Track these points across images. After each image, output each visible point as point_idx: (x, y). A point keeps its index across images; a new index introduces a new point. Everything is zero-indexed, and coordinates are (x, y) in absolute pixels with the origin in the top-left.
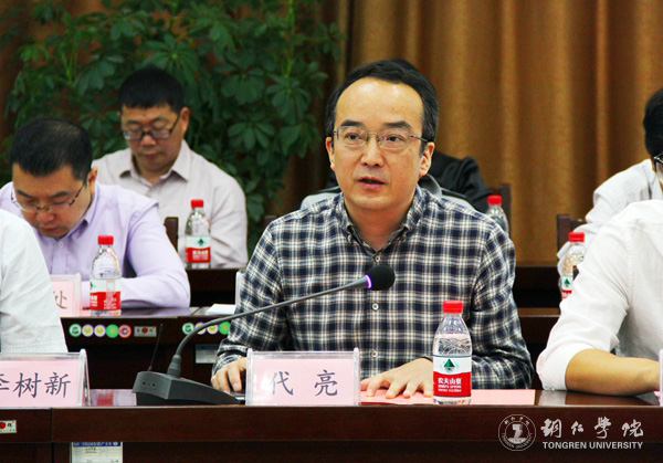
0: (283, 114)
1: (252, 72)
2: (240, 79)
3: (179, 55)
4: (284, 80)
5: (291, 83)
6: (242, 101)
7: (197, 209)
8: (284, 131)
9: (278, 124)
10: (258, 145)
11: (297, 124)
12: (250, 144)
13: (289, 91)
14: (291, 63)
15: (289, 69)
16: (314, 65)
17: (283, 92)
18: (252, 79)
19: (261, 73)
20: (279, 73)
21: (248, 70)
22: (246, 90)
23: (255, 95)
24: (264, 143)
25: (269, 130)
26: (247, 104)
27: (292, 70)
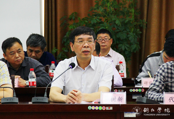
0: (132, 42)
1: (124, 31)
2: (121, 33)
3: (108, 27)
4: (131, 33)
5: (133, 34)
6: (122, 39)
7: (121, 64)
8: (132, 46)
9: (131, 44)
10: (125, 49)
11: (135, 44)
12: (123, 49)
13: (133, 36)
14: (133, 29)
15: (132, 30)
16: (138, 30)
17: (132, 37)
18: (124, 33)
19: (126, 32)
20: (130, 32)
21: (123, 31)
22: (123, 36)
23: (125, 37)
24: (127, 49)
25: (128, 46)
26: (123, 39)
27: (133, 31)
